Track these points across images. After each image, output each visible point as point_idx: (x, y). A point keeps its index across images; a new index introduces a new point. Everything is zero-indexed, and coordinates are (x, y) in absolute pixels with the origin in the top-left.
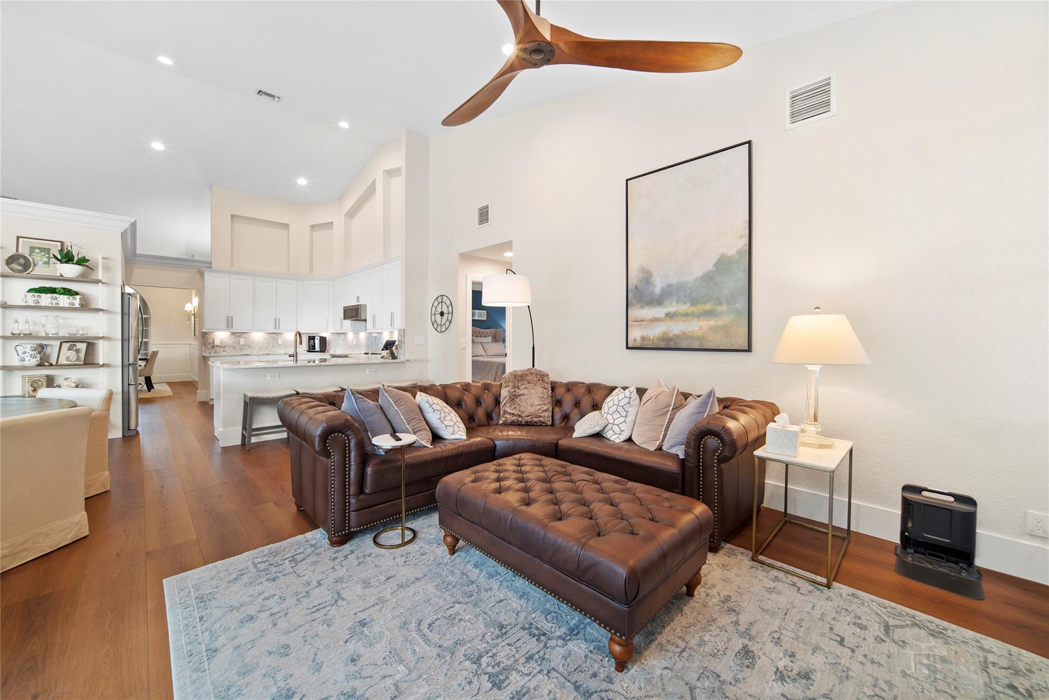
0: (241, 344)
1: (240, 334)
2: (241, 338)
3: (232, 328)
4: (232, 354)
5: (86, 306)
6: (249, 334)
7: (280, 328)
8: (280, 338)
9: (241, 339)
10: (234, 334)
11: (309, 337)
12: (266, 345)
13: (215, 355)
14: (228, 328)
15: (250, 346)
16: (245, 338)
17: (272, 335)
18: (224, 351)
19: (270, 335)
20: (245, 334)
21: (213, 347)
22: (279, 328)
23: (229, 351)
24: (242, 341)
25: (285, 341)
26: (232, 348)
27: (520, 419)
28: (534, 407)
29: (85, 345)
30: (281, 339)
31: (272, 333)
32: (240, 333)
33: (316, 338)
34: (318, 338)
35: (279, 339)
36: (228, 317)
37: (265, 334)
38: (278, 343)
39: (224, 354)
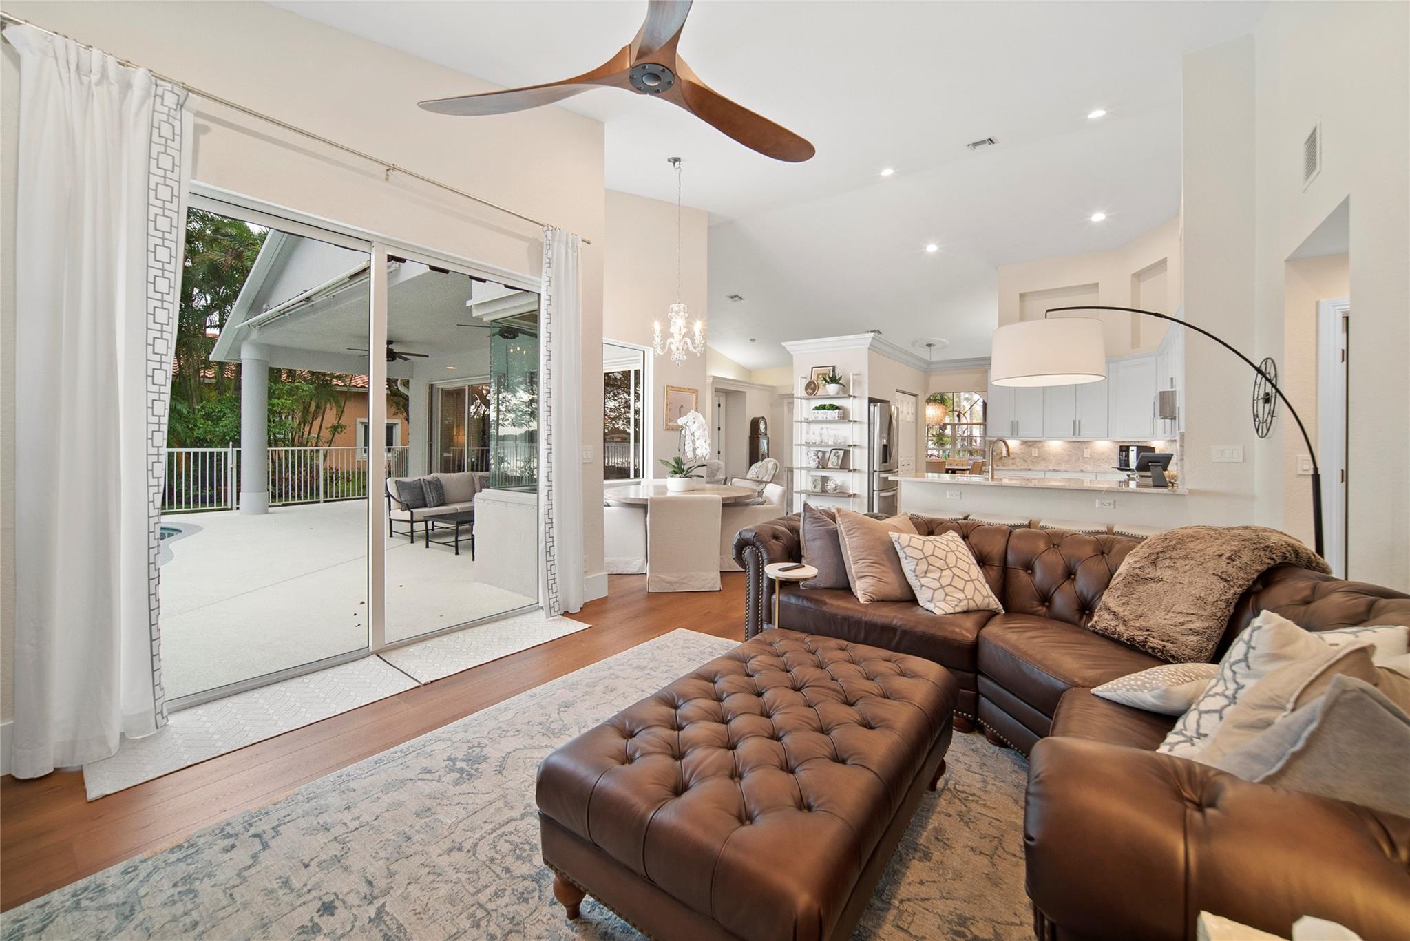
0: (1033, 455)
1: (1033, 443)
2: (1034, 447)
3: (1017, 435)
4: (1022, 467)
5: (845, 417)
6: (1044, 443)
7: (1081, 433)
8: (1086, 448)
9: (1033, 449)
10: (1024, 442)
11: (1121, 447)
12: (1067, 458)
13: (1003, 468)
14: (1012, 435)
15: (1044, 459)
16: (1038, 449)
17: (1076, 445)
18: (1013, 464)
19: (1072, 444)
20: (1038, 443)
21: (1001, 458)
22: (1079, 434)
23: (1019, 464)
24: (1035, 452)
25: (1093, 452)
26: (1022, 461)
27: (1121, 629)
28: (1171, 614)
29: (843, 451)
30: (1089, 450)
31: (1075, 442)
32: (1033, 441)
33: (1131, 448)
34: (1135, 448)
35: (1085, 450)
36: (1013, 422)
37: (1064, 443)
38: (1083, 455)
39: (1014, 467)
